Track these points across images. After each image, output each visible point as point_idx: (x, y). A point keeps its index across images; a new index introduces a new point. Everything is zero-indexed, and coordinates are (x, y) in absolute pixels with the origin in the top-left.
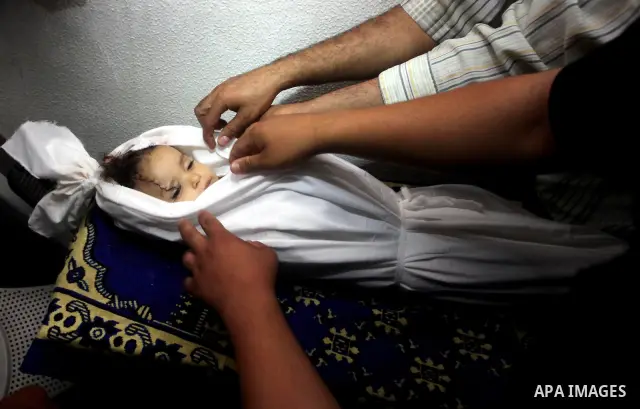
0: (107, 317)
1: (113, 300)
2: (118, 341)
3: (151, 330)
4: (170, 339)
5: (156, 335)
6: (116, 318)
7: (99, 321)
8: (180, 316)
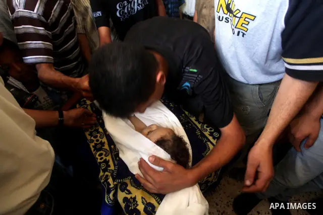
0: (211, 138)
1: (206, 142)
2: (210, 129)
3: (200, 128)
4: (196, 123)
5: (199, 126)
6: (208, 136)
7: (214, 138)
8: (188, 126)
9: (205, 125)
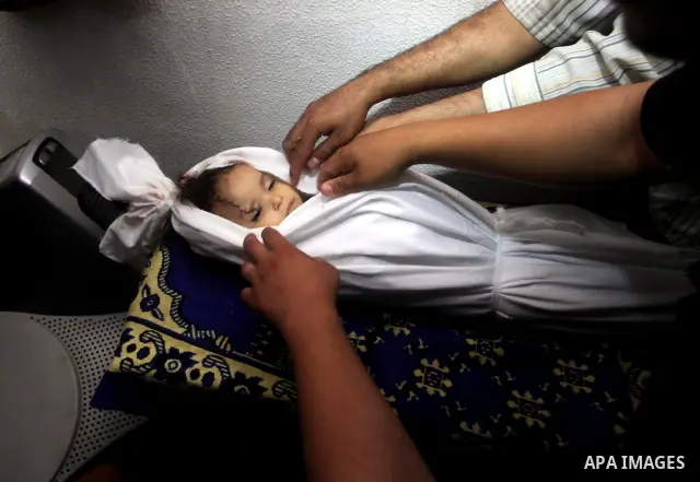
0: (183, 347)
1: (189, 330)
2: (195, 374)
3: (229, 361)
5: (235, 367)
6: (193, 349)
7: (174, 353)
8: (261, 347)
9: (218, 379)
